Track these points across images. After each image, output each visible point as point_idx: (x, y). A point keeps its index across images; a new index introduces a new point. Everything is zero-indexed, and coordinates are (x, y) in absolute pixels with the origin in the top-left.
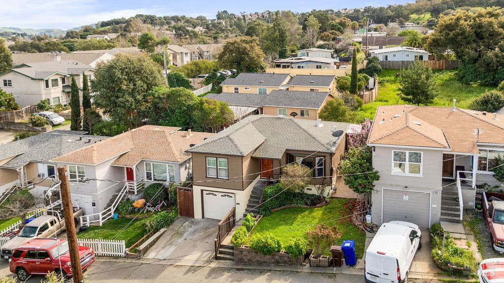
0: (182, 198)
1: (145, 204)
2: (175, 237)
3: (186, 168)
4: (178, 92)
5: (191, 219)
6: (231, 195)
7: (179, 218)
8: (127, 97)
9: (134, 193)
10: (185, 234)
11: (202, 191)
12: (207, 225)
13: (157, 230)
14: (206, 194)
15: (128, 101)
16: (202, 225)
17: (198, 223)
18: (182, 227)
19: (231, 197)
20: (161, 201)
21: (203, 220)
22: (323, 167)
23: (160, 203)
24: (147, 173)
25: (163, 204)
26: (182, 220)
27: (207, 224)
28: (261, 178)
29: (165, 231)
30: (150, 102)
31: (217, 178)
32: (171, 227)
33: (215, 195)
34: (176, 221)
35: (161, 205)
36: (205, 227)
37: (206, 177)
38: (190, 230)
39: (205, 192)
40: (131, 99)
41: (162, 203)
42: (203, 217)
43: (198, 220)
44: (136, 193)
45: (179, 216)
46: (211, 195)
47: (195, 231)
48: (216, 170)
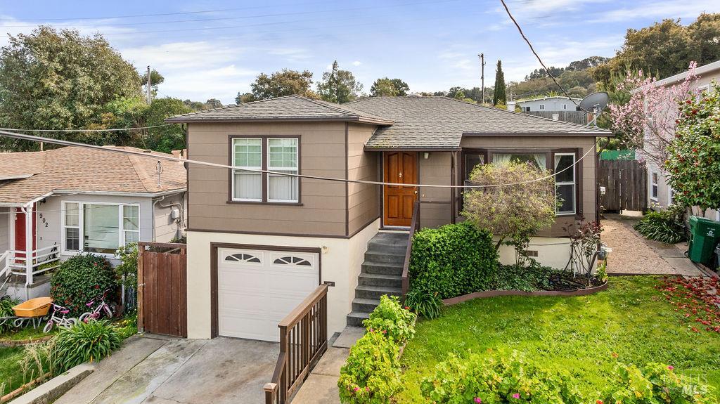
0: (152, 276)
1: (51, 310)
2: (117, 392)
3: (172, 219)
4: (165, 104)
5: (175, 342)
6: (304, 256)
7: (140, 338)
8: (57, 106)
9: (23, 280)
10: (153, 384)
11: (215, 247)
12: (228, 357)
13: (60, 369)
14: (228, 258)
15: (58, 116)
16: (210, 354)
17: (197, 348)
18: (145, 363)
19: (307, 263)
20: (97, 303)
21: (216, 341)
22: (573, 183)
23: (95, 306)
24: (68, 231)
25: (102, 310)
26: (146, 344)
27: (228, 352)
28: (382, 228)
29: (87, 373)
30: (106, 123)
31: (265, 202)
32: (110, 361)
33: (257, 260)
34: (129, 348)
35: (97, 311)
36: (221, 361)
37: (230, 202)
38: (171, 369)
39: (223, 253)
40: (64, 112)
41: (100, 307)
42: (215, 333)
43: (198, 343)
44: (30, 280)
45: (141, 333)
46: (242, 262)
47: (187, 372)
48: (260, 179)
